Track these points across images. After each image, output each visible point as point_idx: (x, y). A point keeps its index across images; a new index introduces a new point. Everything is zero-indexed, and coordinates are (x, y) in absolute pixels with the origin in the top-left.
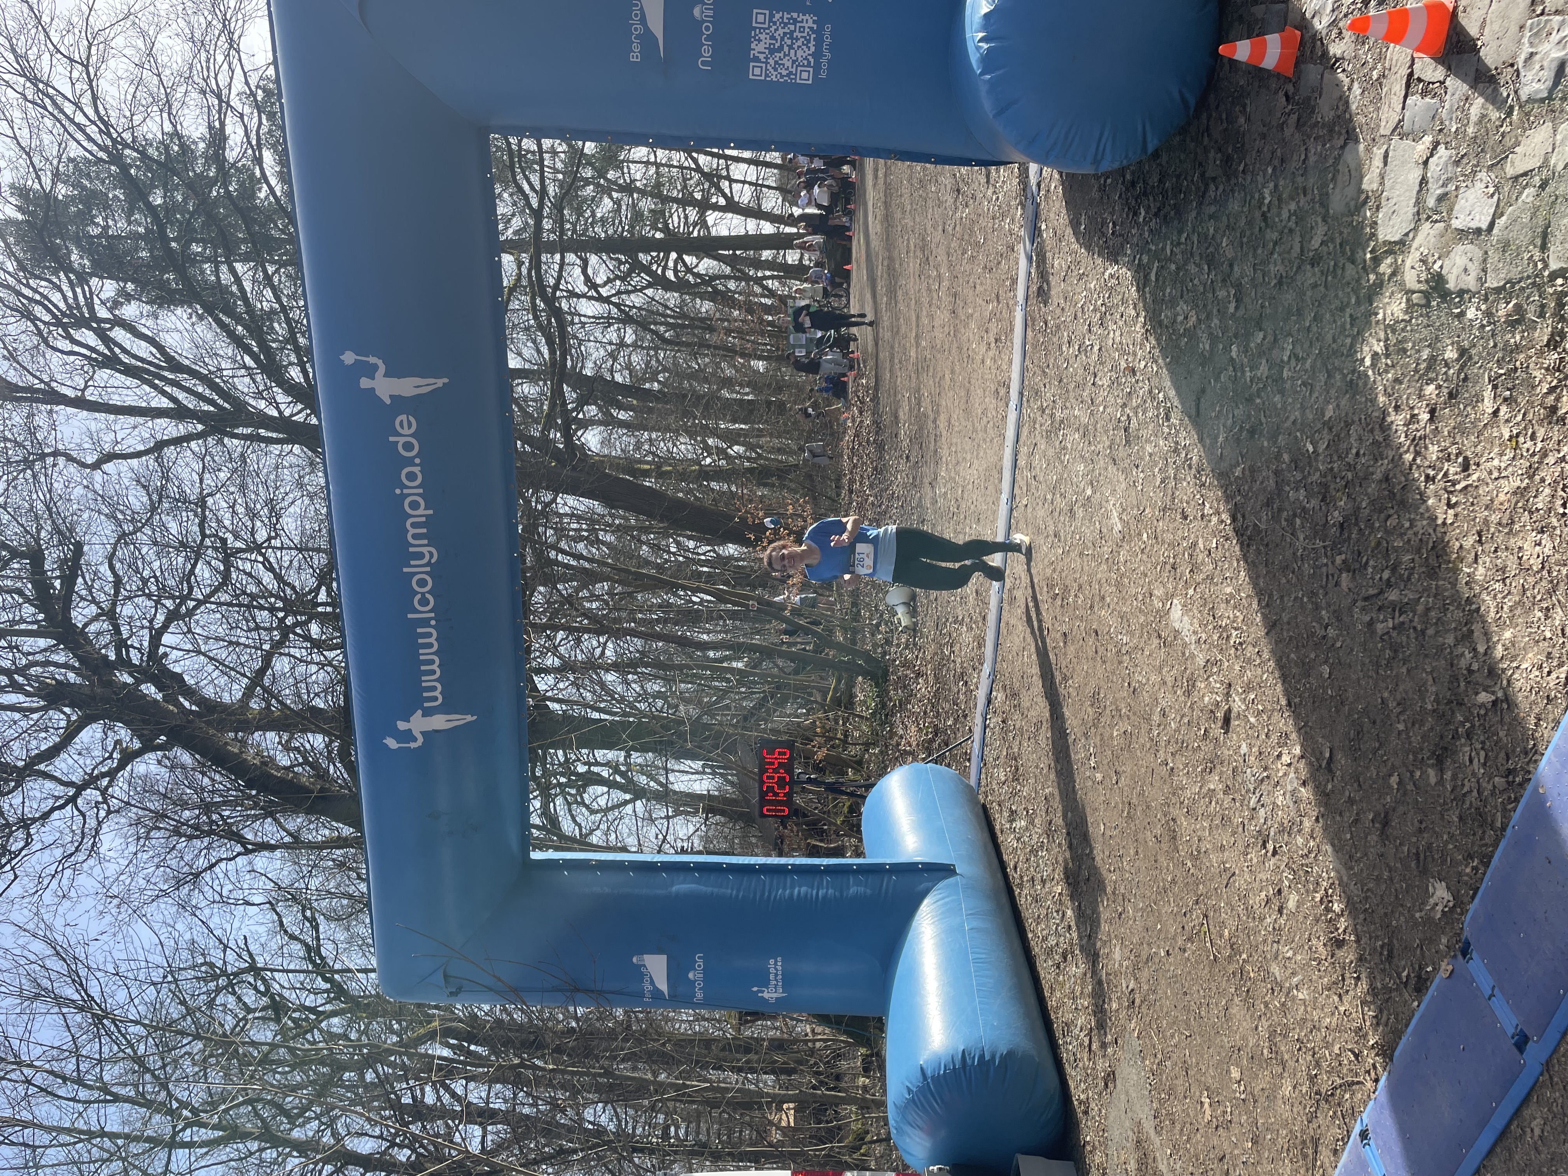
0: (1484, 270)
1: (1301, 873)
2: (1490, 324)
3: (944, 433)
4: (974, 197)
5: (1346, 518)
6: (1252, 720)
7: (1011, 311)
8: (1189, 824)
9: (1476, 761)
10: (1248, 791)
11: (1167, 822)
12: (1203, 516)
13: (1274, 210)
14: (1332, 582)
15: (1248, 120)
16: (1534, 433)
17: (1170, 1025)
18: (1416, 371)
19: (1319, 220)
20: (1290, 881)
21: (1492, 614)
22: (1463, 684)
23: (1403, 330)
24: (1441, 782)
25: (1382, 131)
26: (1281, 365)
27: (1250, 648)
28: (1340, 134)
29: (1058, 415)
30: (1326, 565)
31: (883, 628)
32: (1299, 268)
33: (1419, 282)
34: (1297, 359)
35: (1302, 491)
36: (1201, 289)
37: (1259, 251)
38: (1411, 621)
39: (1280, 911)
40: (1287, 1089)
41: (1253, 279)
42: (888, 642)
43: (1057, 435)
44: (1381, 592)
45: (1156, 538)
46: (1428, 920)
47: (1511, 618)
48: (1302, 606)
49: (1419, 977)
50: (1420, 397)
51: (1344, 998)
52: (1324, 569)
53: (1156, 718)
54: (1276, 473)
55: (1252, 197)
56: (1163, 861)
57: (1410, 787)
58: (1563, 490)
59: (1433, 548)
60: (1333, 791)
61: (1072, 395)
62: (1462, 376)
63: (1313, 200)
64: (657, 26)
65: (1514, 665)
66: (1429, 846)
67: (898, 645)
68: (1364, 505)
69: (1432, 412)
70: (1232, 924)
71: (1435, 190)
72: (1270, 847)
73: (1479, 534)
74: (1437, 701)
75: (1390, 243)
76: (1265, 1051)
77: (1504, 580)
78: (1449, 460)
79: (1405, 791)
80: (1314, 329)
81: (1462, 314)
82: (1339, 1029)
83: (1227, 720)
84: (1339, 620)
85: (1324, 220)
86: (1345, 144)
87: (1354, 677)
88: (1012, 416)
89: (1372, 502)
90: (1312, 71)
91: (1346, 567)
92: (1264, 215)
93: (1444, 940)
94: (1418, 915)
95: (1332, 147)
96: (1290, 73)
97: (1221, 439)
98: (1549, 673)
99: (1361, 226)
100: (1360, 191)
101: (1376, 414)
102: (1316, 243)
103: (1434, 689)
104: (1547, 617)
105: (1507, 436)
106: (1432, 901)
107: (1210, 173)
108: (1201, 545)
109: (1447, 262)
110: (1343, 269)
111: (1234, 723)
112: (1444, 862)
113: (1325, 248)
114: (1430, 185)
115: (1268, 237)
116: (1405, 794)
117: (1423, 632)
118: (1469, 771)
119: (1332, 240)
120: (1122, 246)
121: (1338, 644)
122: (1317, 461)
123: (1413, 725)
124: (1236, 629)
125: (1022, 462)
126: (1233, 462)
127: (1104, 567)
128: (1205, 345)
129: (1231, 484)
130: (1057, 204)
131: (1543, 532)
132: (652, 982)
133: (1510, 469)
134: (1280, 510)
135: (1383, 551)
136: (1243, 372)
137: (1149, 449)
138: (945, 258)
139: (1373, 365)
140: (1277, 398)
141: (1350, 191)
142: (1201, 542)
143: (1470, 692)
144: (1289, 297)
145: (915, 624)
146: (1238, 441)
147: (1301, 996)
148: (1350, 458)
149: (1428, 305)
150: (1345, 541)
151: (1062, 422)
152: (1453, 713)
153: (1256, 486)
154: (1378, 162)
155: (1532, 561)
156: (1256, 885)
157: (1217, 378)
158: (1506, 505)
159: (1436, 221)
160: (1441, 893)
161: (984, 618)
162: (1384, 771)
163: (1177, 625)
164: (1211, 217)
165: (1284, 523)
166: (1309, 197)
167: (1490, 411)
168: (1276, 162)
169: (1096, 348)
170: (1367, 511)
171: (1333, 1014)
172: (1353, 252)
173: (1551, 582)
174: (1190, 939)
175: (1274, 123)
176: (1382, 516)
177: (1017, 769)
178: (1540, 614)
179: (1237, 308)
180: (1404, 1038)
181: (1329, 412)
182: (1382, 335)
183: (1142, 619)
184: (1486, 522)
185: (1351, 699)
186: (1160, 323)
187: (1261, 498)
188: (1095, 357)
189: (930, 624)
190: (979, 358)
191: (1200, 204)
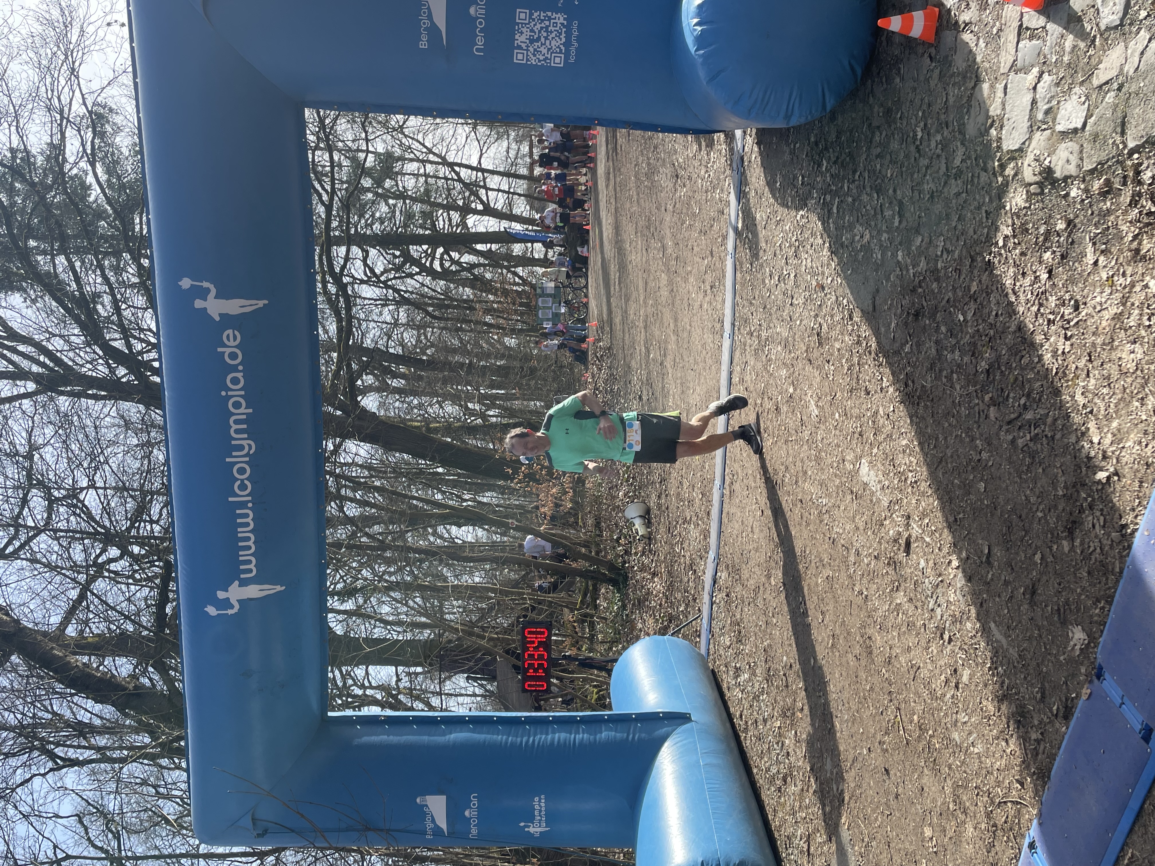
0: (1081, 159)
1: (972, 651)
2: (1087, 197)
3: (670, 372)
4: (690, 178)
5: (991, 365)
6: (928, 539)
7: (722, 261)
8: (882, 638)
9: (1097, 526)
10: (928, 596)
11: (864, 642)
12: (882, 389)
13: (925, 143)
14: (983, 416)
15: (902, 79)
16: (1124, 272)
17: (874, 811)
18: (1036, 243)
19: (959, 144)
20: (964, 660)
21: (1102, 412)
22: (1084, 469)
23: (1025, 215)
24: (1072, 548)
25: (1002, 71)
26: (937, 258)
27: (923, 483)
28: (971, 78)
29: (764, 334)
30: (978, 404)
31: (622, 541)
32: (946, 183)
33: (1035, 175)
34: (948, 252)
35: (957, 353)
36: (872, 212)
37: (916, 176)
38: (1043, 431)
39: (957, 687)
40: (970, 830)
41: (912, 198)
42: (627, 552)
43: (763, 351)
44: (1020, 415)
45: (846, 415)
46: (1071, 660)
47: (1116, 412)
48: (962, 441)
49: (1066, 707)
50: (1040, 262)
51: (1010, 742)
52: (977, 408)
53: (852, 559)
54: (937, 342)
55: (908, 136)
56: (863, 675)
57: (1050, 559)
58: (1148, 308)
59: (1057, 373)
60: (992, 579)
61: (774, 316)
62: (1070, 240)
63: (953, 131)
64: (441, 21)
65: (1121, 446)
66: (1067, 603)
67: (636, 554)
68: (1004, 352)
69: (1050, 272)
70: (919, 708)
71: (1043, 107)
72: (946, 637)
73: (1090, 355)
74: (1066, 487)
75: (1012, 151)
76: (951, 806)
77: (1109, 385)
78: (1063, 304)
79: (1047, 563)
80: (960, 227)
81: (1067, 195)
82: (1008, 768)
83: (908, 544)
84: (989, 444)
85: (962, 144)
86: (976, 85)
87: (1004, 486)
88: (726, 344)
89: (1009, 349)
90: (948, 36)
91: (994, 402)
92: (917, 147)
93: (1083, 670)
94: (1062, 658)
95: (966, 89)
96: (932, 40)
97: (893, 325)
98: (1147, 446)
99: (990, 142)
100: (988, 117)
101: (1008, 282)
102: (957, 162)
103: (1063, 479)
104: (1142, 405)
105: (1105, 278)
106: (1072, 643)
107: (875, 123)
108: (881, 412)
109: (1054, 158)
110: (978, 177)
111: (914, 545)
112: (1078, 610)
113: (965, 165)
114: (1038, 104)
115: (921, 164)
116: (1046, 566)
117: (1053, 437)
118: (1093, 535)
119: (969, 158)
120: (810, 192)
121: (990, 463)
122: (966, 326)
123: (1050, 511)
124: (911, 471)
125: (736, 379)
126: (903, 341)
127: (806, 447)
128: (878, 255)
129: (902, 359)
130: (758, 171)
131: (1135, 342)
132: (433, 821)
133: (1109, 302)
134: (941, 371)
135: (1020, 383)
136: (908, 270)
137: (837, 345)
138: (668, 231)
139: (1005, 246)
140: (935, 285)
141: (981, 119)
142: (881, 410)
143: (1090, 473)
144: (938, 207)
145: (650, 533)
146: (906, 324)
147: (976, 750)
148: (992, 320)
149: (1042, 193)
150: (991, 383)
151: (767, 339)
152: (1078, 492)
153: (921, 357)
154: (1000, 94)
155: (1128, 366)
156: (937, 671)
157: (888, 279)
158: (1107, 329)
159: (1045, 130)
160: (1078, 635)
161: (708, 514)
162: (1030, 552)
163: (865, 479)
164: (877, 156)
165: (944, 380)
166: (950, 129)
167: (1092, 262)
168: (925, 107)
169: (792, 275)
170: (1006, 356)
171: (1002, 757)
172: (985, 163)
173: (1144, 378)
174: (887, 733)
175: (922, 78)
176: (1018, 357)
177: (740, 632)
178: (1137, 404)
179: (900, 222)
180: (1058, 759)
181: (974, 288)
182: (1010, 222)
183: (837, 481)
184: (1094, 344)
185: (1002, 503)
186: (842, 245)
187: (925, 365)
188: (791, 282)
189: (662, 530)
190: (697, 305)
191: (869, 148)
